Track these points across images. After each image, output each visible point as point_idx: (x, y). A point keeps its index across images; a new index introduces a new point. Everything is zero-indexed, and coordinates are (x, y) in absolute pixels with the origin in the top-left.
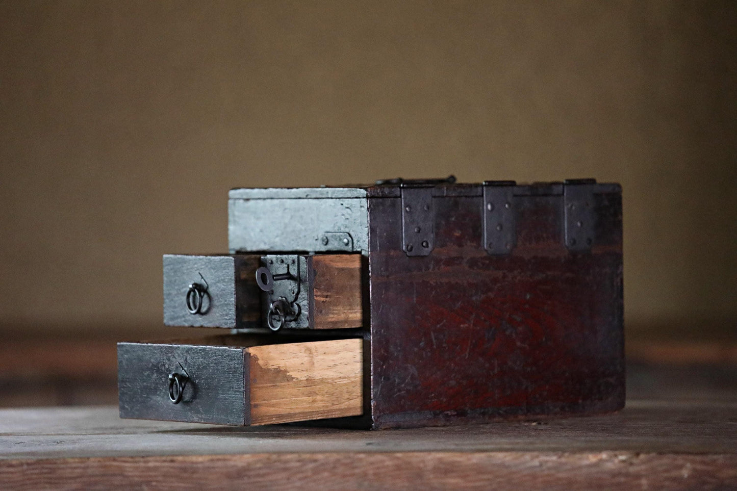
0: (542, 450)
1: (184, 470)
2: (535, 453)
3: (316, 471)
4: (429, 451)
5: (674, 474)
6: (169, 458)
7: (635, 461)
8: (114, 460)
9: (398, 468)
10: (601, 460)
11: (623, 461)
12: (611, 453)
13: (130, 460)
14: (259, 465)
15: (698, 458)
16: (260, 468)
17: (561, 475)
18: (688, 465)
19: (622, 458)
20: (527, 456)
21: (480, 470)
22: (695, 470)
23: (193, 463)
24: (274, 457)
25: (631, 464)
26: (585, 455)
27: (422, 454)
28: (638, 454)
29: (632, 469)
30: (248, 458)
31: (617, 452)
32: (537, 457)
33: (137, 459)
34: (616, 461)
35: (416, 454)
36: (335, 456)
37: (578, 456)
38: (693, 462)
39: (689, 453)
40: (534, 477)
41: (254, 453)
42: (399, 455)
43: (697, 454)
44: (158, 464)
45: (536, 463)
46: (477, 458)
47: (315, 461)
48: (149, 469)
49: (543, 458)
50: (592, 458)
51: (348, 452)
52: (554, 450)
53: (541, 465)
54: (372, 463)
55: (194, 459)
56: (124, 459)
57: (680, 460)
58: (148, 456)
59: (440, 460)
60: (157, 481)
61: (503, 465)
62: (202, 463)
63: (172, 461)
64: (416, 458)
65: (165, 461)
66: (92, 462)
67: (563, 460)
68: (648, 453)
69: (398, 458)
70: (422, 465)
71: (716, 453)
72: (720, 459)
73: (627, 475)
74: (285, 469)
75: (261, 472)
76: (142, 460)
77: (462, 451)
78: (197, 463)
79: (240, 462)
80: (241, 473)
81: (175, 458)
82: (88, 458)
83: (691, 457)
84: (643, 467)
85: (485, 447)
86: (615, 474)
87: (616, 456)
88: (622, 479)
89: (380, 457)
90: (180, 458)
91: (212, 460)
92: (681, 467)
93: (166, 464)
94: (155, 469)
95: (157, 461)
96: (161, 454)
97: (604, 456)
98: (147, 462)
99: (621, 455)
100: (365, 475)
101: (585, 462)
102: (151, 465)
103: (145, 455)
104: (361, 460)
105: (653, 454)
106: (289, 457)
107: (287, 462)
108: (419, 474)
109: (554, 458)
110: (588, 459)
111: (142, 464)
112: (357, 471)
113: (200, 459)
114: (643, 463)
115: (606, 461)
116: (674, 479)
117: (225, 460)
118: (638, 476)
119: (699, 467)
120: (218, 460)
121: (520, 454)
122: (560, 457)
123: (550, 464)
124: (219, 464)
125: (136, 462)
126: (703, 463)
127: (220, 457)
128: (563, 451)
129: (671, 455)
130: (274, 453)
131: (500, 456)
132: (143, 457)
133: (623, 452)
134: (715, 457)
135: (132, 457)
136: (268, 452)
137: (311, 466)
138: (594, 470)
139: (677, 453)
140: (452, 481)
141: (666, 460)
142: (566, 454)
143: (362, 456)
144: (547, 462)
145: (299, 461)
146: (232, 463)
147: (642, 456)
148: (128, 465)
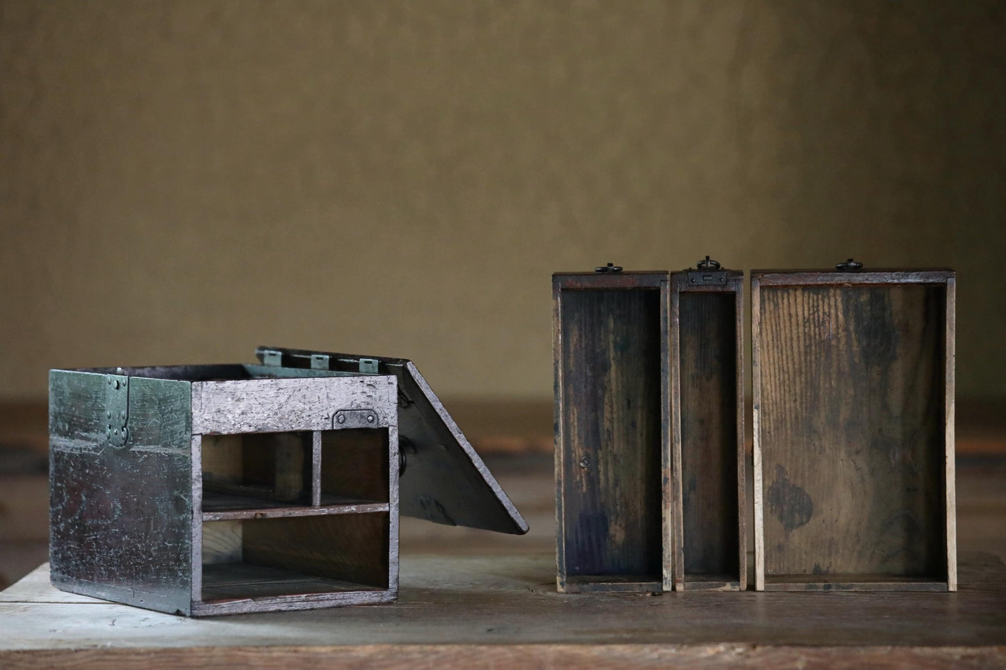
0: (661, 643)
1: (308, 660)
2: (655, 646)
3: (438, 663)
4: (551, 643)
6: (292, 648)
7: (752, 653)
8: (240, 650)
9: (519, 660)
10: (718, 653)
11: (740, 654)
12: (728, 645)
13: (255, 649)
14: (381, 657)
15: (813, 650)
16: (382, 660)
18: (803, 658)
19: (740, 650)
20: (646, 649)
21: (599, 662)
22: (809, 662)
23: (316, 653)
24: (397, 648)
25: (748, 657)
26: (702, 648)
27: (542, 646)
28: (754, 647)
29: (749, 662)
30: (370, 649)
31: (734, 644)
32: (656, 650)
33: (261, 649)
34: (733, 653)
35: (537, 646)
36: (456, 648)
37: (696, 649)
38: (808, 655)
39: (804, 645)
42: (520, 647)
43: (811, 646)
44: (281, 654)
45: (655, 655)
46: (597, 650)
47: (437, 653)
48: (273, 659)
49: (662, 650)
50: (709, 651)
51: (469, 643)
52: (673, 643)
53: (660, 658)
54: (493, 656)
55: (318, 649)
56: (248, 649)
57: (795, 652)
59: (561, 652)
61: (622, 658)
62: (325, 653)
63: (296, 652)
64: (537, 651)
65: (288, 651)
66: (218, 652)
67: (682, 652)
68: (764, 645)
69: (519, 651)
70: (542, 658)
71: (830, 646)
72: (834, 651)
74: (408, 661)
75: (385, 663)
76: (266, 650)
77: (581, 643)
78: (320, 653)
79: (362, 652)
80: (363, 664)
81: (299, 648)
82: (214, 648)
83: (806, 650)
84: (760, 660)
85: (605, 639)
87: (733, 648)
89: (500, 649)
90: (304, 649)
91: (335, 651)
92: (795, 660)
93: (289, 654)
94: (279, 659)
95: (281, 651)
96: (285, 643)
97: (721, 648)
98: (272, 652)
99: (738, 647)
101: (703, 655)
102: (275, 654)
103: (270, 644)
104: (482, 652)
105: (769, 647)
106: (411, 648)
107: (409, 653)
109: (673, 651)
110: (706, 652)
111: (265, 654)
112: (478, 663)
113: (323, 650)
114: (759, 655)
115: (724, 653)
117: (348, 651)
119: (813, 659)
120: (341, 651)
121: (640, 646)
122: (678, 650)
123: (668, 657)
125: (258, 652)
126: (817, 655)
128: (683, 644)
129: (786, 649)
130: (397, 644)
131: (620, 649)
132: (268, 646)
133: (740, 643)
134: (829, 649)
135: (256, 647)
136: (391, 644)
137: (433, 657)
138: (711, 662)
139: (792, 645)
141: (782, 652)
142: (685, 647)
143: (483, 648)
144: (666, 654)
145: (421, 652)
146: (354, 654)
147: (759, 649)
148: (253, 654)
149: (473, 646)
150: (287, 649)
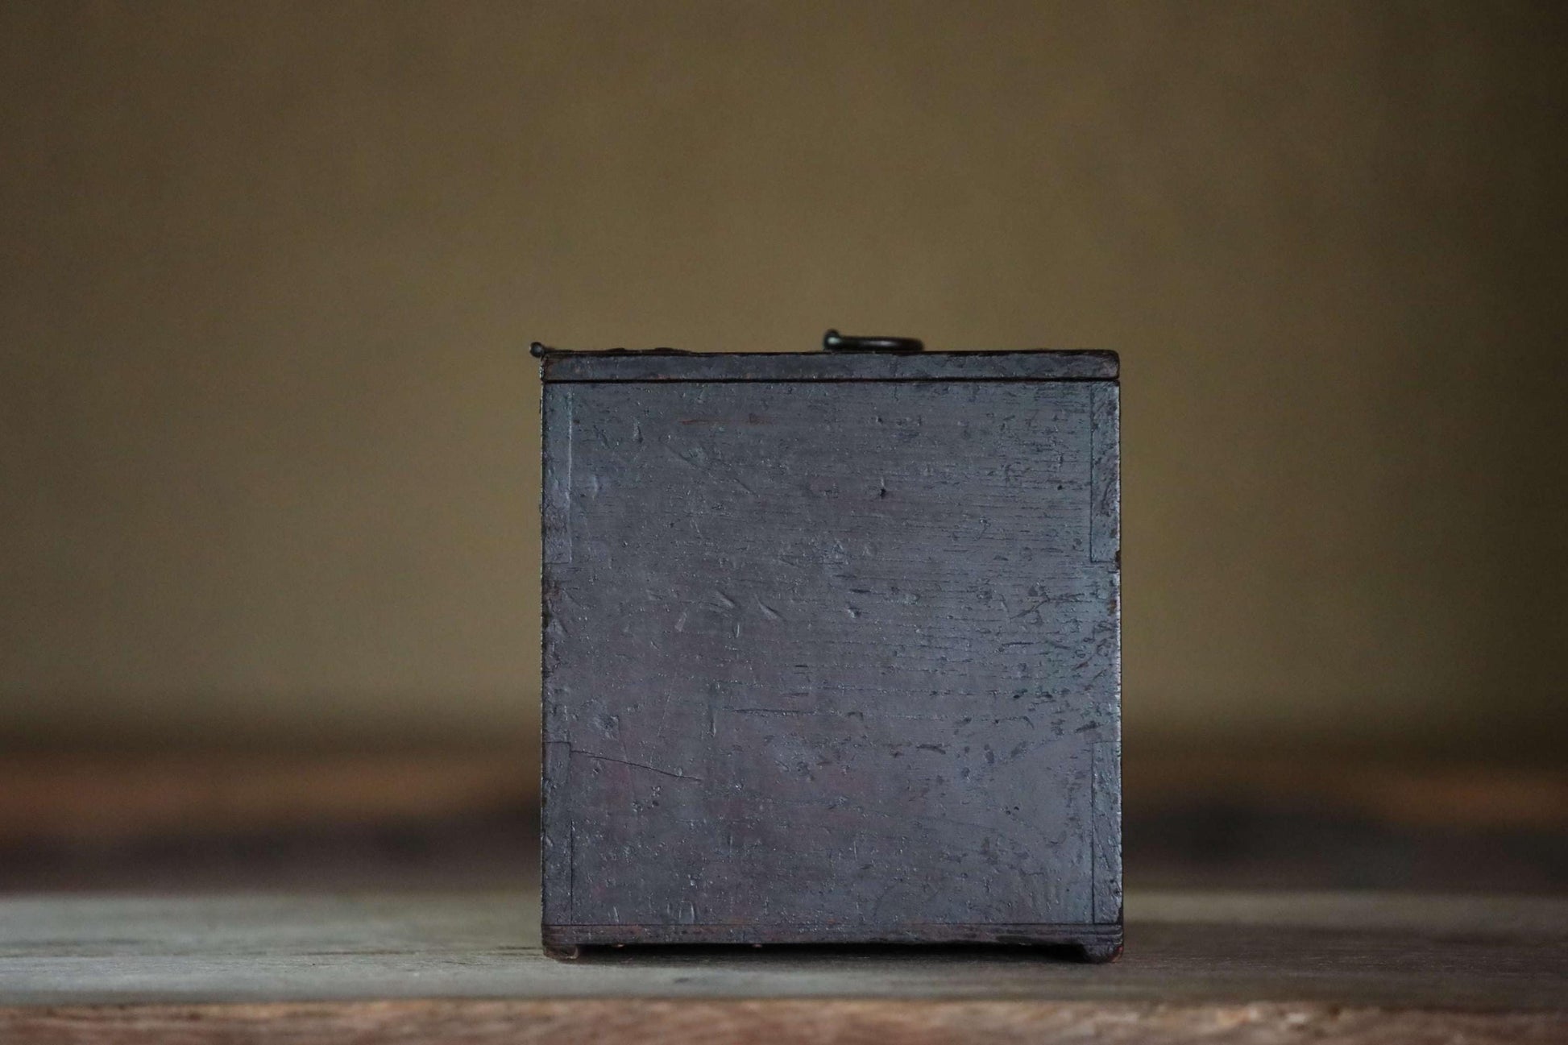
0: (1102, 999)
2: (1086, 1006)
4: (825, 997)
6: (186, 1010)
7: (1329, 1026)
8: (51, 1013)
9: (751, 1038)
10: (1245, 1024)
11: (1300, 1028)
12: (1270, 1007)
13: (89, 1013)
14: (407, 1029)
15: (1482, 1022)
16: (410, 1036)
18: (1459, 1038)
19: (1298, 1018)
20: (1066, 1014)
23: (245, 1021)
24: (447, 1008)
25: (1319, 1034)
26: (1205, 1012)
27: (806, 1005)
28: (1335, 1011)
30: (381, 1011)
31: (1285, 1006)
32: (1090, 1014)
33: (106, 1012)
34: (1283, 1026)
35: (795, 1004)
36: (596, 1008)
37: (1190, 1013)
38: (1470, 1031)
39: (1456, 1009)
41: (397, 997)
42: (753, 1006)
43: (1480, 1012)
44: (158, 1024)
45: (1087, 1027)
46: (943, 1016)
47: (548, 1019)
48: (138, 1037)
49: (1104, 1017)
50: (1223, 1019)
51: (628, 997)
52: (1132, 1000)
53: (1098, 1035)
54: (684, 1027)
55: (249, 1011)
56: (74, 1011)
57: (1438, 1026)
58: (134, 1004)
59: (854, 1021)
61: (1005, 1034)
62: (266, 1021)
63: (194, 1017)
64: (796, 1014)
65: (176, 1017)
67: (1154, 1022)
68: (1360, 1007)
69: (751, 1014)
70: (807, 1031)
71: (1525, 1011)
72: (1537, 1024)
76: (119, 1013)
77: (906, 999)
78: (256, 1022)
79: (363, 1019)
81: (202, 1010)
83: (1465, 1020)
85: (964, 989)
87: (1282, 1014)
89: (703, 1011)
90: (214, 1010)
91: (293, 1016)
92: (1440, 1042)
93: (178, 1024)
94: (151, 1036)
95: (157, 1017)
96: (167, 1000)
97: (1253, 1013)
98: (134, 1018)
99: (1296, 1011)
101: (1206, 1028)
102: (141, 1026)
103: (127, 1002)
104: (657, 1017)
105: (1373, 1012)
106: (482, 1008)
107: (476, 1021)
109: (1131, 1018)
110: (1212, 1020)
111: (119, 1025)
113: (264, 1013)
114: (1348, 1031)
115: (1256, 1025)
117: (324, 1015)
120: (309, 1015)
121: (1048, 1006)
122: (1145, 1016)
123: (1120, 1033)
124: (310, 1025)
125: (101, 1019)
126: (1493, 1034)
127: (313, 1007)
128: (1155, 1001)
129: (1417, 1014)
130: (450, 998)
131: (1001, 1013)
132: (122, 1007)
133: (1300, 1004)
134: (1524, 1020)
135: (94, 1007)
136: (434, 997)
137: (536, 1030)
139: (1430, 1008)
141: (1404, 1026)
142: (1162, 1008)
143: (661, 1008)
144: (1112, 1026)
146: (341, 1023)
147: (1347, 1016)
148: (84, 1025)
149: (636, 1005)
150: (174, 1010)
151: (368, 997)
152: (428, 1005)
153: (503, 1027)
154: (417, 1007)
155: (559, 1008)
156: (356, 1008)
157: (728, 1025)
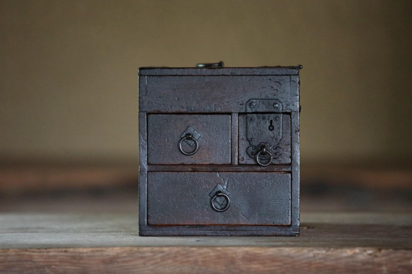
0: (315, 246)
1: (74, 257)
2: (311, 248)
3: (163, 259)
4: (239, 246)
5: (405, 263)
6: (64, 250)
7: (378, 254)
8: (26, 251)
9: (219, 257)
10: (355, 253)
11: (370, 255)
12: (362, 249)
13: (37, 250)
14: (124, 255)
16: (125, 257)
17: (328, 263)
19: (370, 252)
20: (305, 251)
21: (273, 259)
23: (80, 253)
24: (135, 249)
25: (376, 256)
26: (344, 250)
27: (234, 248)
28: (380, 250)
29: (376, 260)
30: (117, 250)
31: (366, 248)
32: (312, 251)
33: (42, 250)
34: (365, 254)
35: (230, 248)
36: (175, 249)
37: (340, 250)
40: (310, 264)
41: (121, 246)
42: (219, 248)
44: (56, 254)
45: (311, 254)
46: (272, 251)
47: (163, 252)
48: (50, 257)
49: (316, 251)
50: (348, 252)
51: (185, 246)
52: (324, 246)
53: (314, 256)
54: (201, 254)
55: (81, 250)
56: (33, 250)
57: (409, 254)
58: (49, 248)
59: (247, 252)
60: (56, 265)
61: (289, 256)
62: (86, 253)
63: (66, 252)
64: (231, 251)
65: (60, 252)
66: (11, 252)
67: (330, 253)
68: (387, 249)
69: (218, 251)
70: (234, 255)
73: (373, 263)
74: (142, 258)
75: (127, 259)
76: (45, 250)
77: (261, 246)
78: (83, 253)
79: (112, 252)
80: (112, 260)
81: (68, 250)
82: (8, 250)
84: (384, 259)
85: (277, 244)
86: (364, 263)
87: (365, 251)
88: (370, 267)
89: (205, 250)
90: (71, 250)
91: (93, 251)
92: (409, 259)
93: (61, 254)
94: (54, 257)
95: (56, 252)
96: (58, 246)
97: (357, 250)
98: (49, 252)
99: (369, 250)
100: (196, 262)
101: (344, 255)
102: (51, 254)
103: (48, 247)
104: (193, 251)
105: (391, 250)
106: (145, 249)
107: (143, 252)
108: (232, 261)
109: (324, 252)
111: (45, 254)
112: (191, 259)
113: (85, 250)
114: (384, 255)
115: (359, 254)
116: (405, 267)
117: (102, 251)
118: (380, 265)
120: (97, 251)
121: (300, 248)
122: (327, 251)
123: (320, 256)
124: (98, 254)
125: (41, 252)
127: (99, 249)
128: (330, 247)
130: (136, 246)
131: (287, 251)
132: (46, 249)
133: (370, 248)
135: (39, 249)
136: (131, 246)
137: (160, 255)
138: (350, 260)
139: (407, 249)
140: (255, 266)
141: (400, 254)
142: (332, 249)
143: (194, 249)
144: (319, 254)
145: (152, 252)
146: (106, 253)
147: (383, 251)
148: (36, 254)
149: (187, 248)
150: (60, 250)
151: (114, 246)
152: (130, 248)
153: (151, 254)
154: (127, 249)
155: (166, 249)
156: (110, 249)
157: (212, 254)
